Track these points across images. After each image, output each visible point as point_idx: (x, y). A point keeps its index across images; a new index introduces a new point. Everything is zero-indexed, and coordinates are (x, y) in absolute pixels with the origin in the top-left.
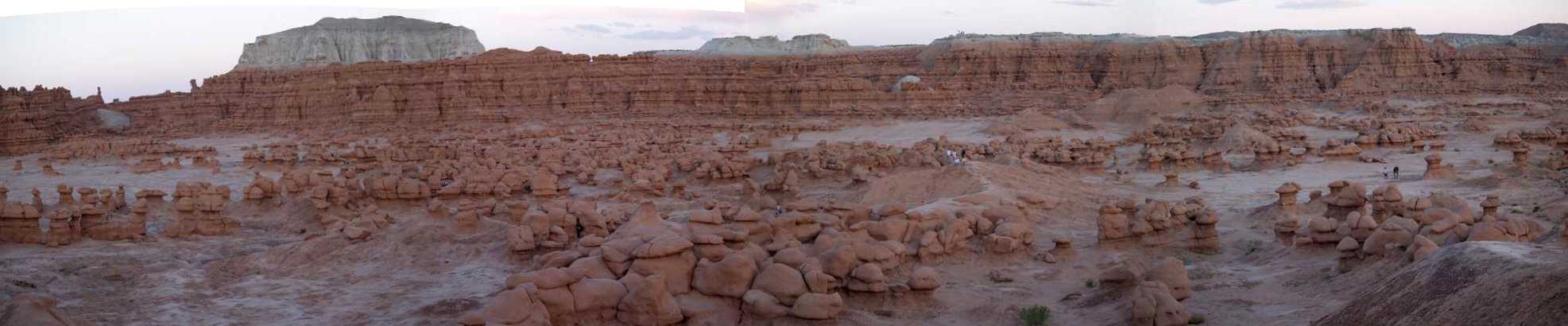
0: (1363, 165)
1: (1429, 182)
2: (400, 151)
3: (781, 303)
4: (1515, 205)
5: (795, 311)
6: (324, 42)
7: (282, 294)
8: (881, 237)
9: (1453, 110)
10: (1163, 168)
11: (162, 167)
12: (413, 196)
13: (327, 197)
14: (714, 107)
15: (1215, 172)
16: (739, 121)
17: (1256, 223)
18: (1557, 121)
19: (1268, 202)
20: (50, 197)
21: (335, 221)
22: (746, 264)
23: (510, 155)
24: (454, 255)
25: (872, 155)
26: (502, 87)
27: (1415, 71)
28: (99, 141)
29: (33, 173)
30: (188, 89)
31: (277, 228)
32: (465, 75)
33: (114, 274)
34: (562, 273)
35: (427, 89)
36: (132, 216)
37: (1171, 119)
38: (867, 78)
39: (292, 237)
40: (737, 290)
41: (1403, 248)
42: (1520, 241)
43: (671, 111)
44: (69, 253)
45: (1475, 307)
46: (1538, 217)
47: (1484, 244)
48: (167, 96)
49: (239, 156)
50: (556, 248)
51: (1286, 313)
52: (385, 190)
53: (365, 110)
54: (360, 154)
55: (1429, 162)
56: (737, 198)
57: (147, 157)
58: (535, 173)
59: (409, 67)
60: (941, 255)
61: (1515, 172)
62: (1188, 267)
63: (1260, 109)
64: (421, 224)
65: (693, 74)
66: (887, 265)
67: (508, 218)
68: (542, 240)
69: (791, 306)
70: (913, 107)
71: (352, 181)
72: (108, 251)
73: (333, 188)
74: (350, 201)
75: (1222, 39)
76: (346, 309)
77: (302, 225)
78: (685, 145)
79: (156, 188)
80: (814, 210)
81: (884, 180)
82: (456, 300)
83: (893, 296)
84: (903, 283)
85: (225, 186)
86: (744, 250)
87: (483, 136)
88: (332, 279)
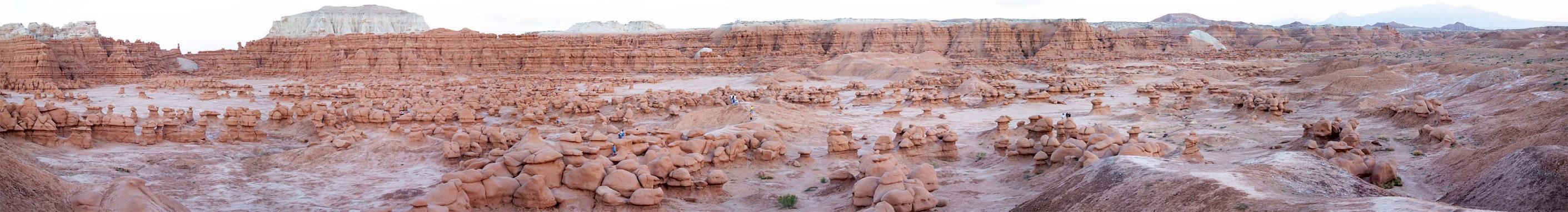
0: (1051, 105)
1: (1092, 116)
2: (372, 92)
3: (622, 196)
4: (1151, 132)
5: (632, 200)
6: (324, 21)
7: (292, 181)
8: (688, 151)
9: (1110, 70)
10: (921, 105)
11: (218, 97)
12: (379, 121)
13: (323, 120)
14: (577, 67)
15: (956, 108)
16: (593, 76)
17: (982, 141)
18: (1181, 77)
19: (991, 128)
20: (143, 113)
21: (328, 135)
22: (598, 169)
23: (445, 96)
24: (406, 160)
25: (681, 98)
26: (440, 53)
27: (1086, 46)
28: (177, 78)
29: (132, 96)
30: (236, 48)
31: (289, 138)
32: (417, 44)
33: (183, 164)
34: (479, 173)
35: (391, 52)
36: (197, 128)
37: (928, 74)
38: (678, 49)
39: (300, 145)
40: (592, 186)
41: (1076, 159)
42: (1154, 156)
43: (548, 70)
44: (154, 150)
45: (1123, 198)
46: (1167, 141)
47: (1128, 157)
48: (223, 51)
49: (267, 92)
50: (475, 157)
51: (999, 200)
52: (361, 116)
53: (349, 65)
54: (345, 92)
55: (1094, 104)
56: (592, 125)
57: (208, 90)
58: (461, 108)
59: (379, 37)
60: (727, 162)
61: (1151, 111)
62: (936, 170)
63: (986, 68)
64: (384, 140)
65: (563, 46)
66: (692, 169)
67: (443, 137)
68: (465, 151)
69: (629, 197)
70: (708, 67)
71: (339, 110)
72: (181, 150)
73: (327, 114)
74: (337, 123)
75: (962, 23)
76: (334, 193)
77: (305, 137)
78: (557, 91)
79: (213, 110)
80: (646, 134)
81: (690, 114)
82: (408, 190)
83: (696, 189)
84: (703, 180)
85: (258, 111)
86: (597, 160)
87: (427, 84)
88: (324, 173)
